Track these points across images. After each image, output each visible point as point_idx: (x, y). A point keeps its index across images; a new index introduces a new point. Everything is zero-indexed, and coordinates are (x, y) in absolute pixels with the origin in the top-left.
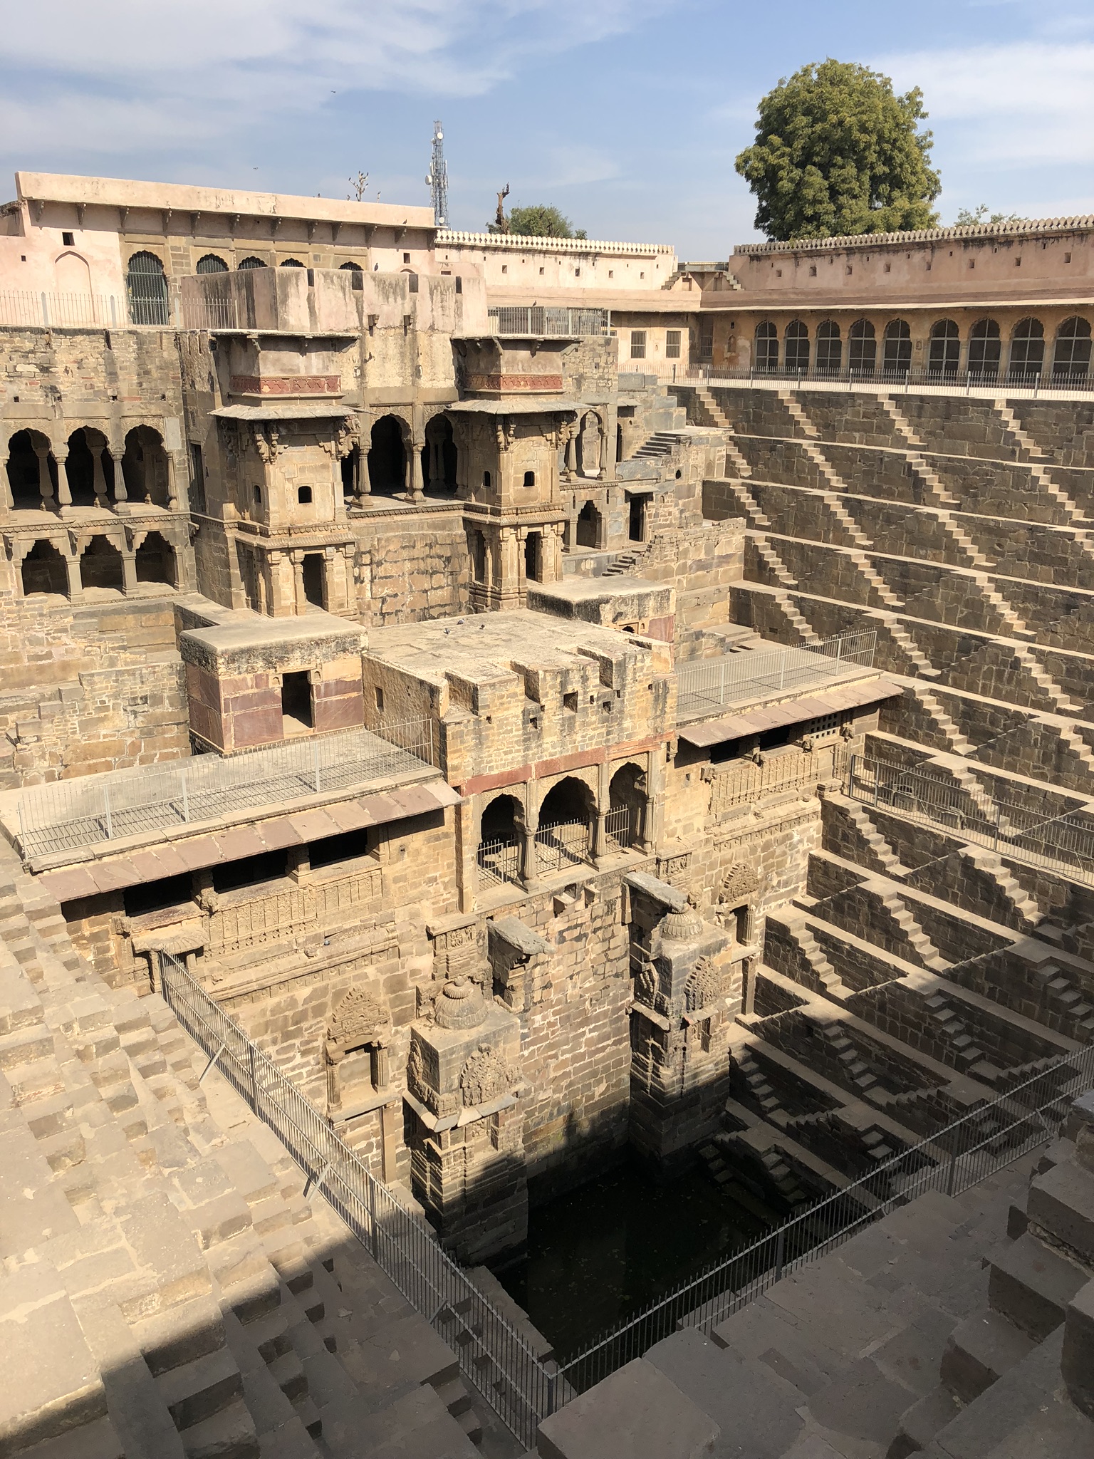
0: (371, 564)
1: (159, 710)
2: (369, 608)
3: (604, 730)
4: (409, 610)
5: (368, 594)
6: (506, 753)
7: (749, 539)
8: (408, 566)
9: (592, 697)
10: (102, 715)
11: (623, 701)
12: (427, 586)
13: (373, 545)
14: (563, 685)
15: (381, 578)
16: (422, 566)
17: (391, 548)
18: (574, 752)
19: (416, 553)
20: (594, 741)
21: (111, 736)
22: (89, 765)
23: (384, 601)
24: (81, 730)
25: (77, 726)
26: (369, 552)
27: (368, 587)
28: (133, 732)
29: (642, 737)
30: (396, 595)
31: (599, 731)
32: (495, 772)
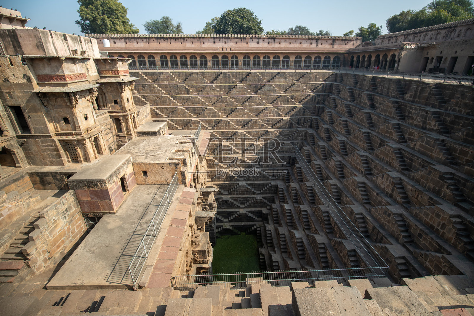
1: (72, 212)
7: (151, 108)
10: (55, 225)
12: (108, 138)
16: (106, 132)
21: (60, 230)
22: (57, 246)
24: (50, 235)
25: (48, 235)
28: (66, 224)
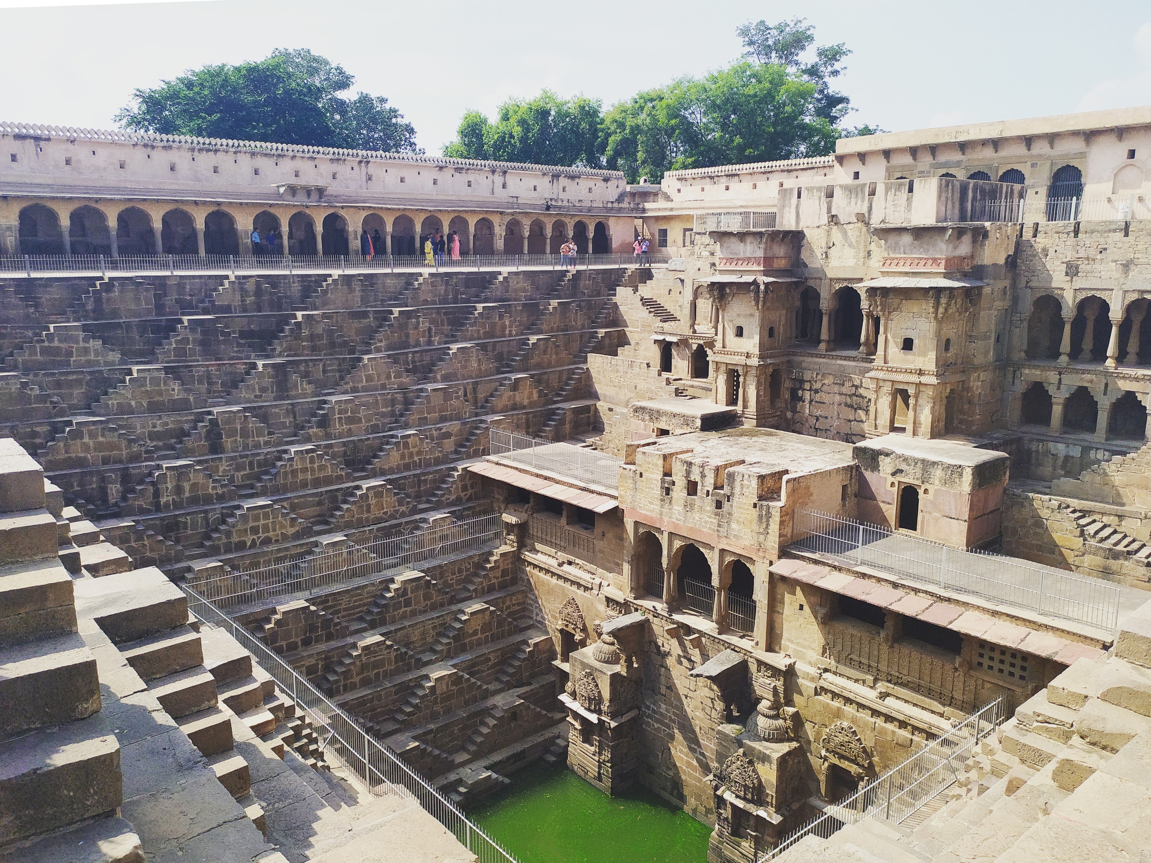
0: (810, 390)
2: (807, 421)
3: (715, 521)
4: (835, 432)
5: (807, 411)
6: (650, 502)
8: (838, 398)
9: (708, 491)
11: (731, 506)
12: (851, 417)
13: (812, 377)
14: (688, 473)
15: (816, 402)
16: (849, 401)
17: (826, 382)
18: (693, 526)
19: (844, 390)
20: (708, 526)
23: (817, 420)
26: (810, 381)
27: (808, 406)
29: (747, 543)
30: (826, 418)
31: (712, 520)
32: (643, 512)
